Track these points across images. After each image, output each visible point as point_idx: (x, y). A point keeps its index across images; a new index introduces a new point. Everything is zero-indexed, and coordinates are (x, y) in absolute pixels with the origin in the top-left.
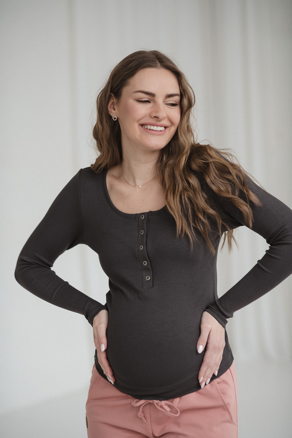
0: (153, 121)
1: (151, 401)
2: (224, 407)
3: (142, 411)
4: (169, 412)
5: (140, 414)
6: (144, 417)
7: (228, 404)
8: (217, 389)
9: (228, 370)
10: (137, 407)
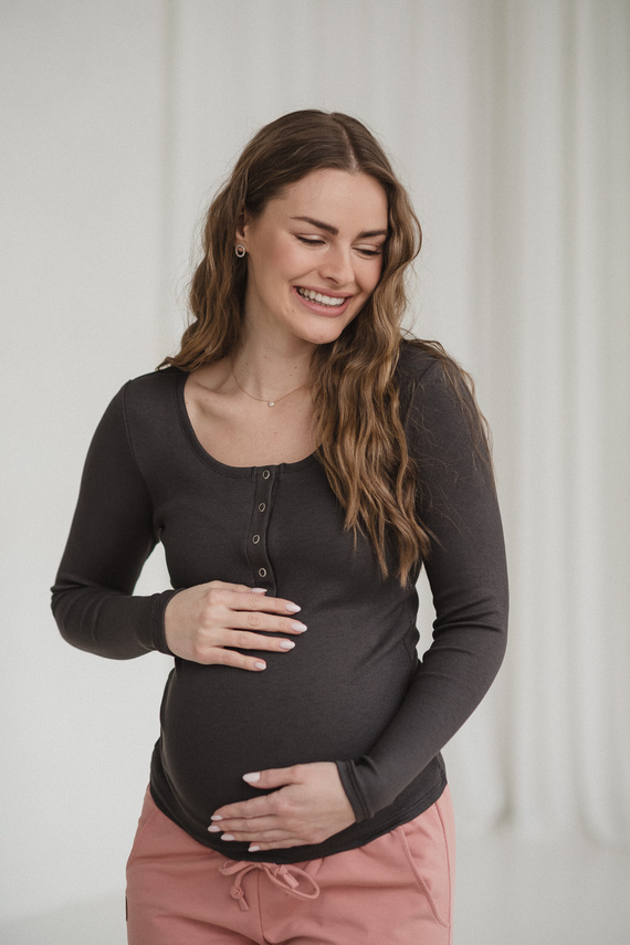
0: (323, 286)
1: (258, 865)
2: (419, 887)
3: (241, 885)
4: (296, 888)
5: (236, 891)
6: (244, 897)
7: (426, 881)
8: (404, 847)
9: (433, 807)
10: (229, 876)
